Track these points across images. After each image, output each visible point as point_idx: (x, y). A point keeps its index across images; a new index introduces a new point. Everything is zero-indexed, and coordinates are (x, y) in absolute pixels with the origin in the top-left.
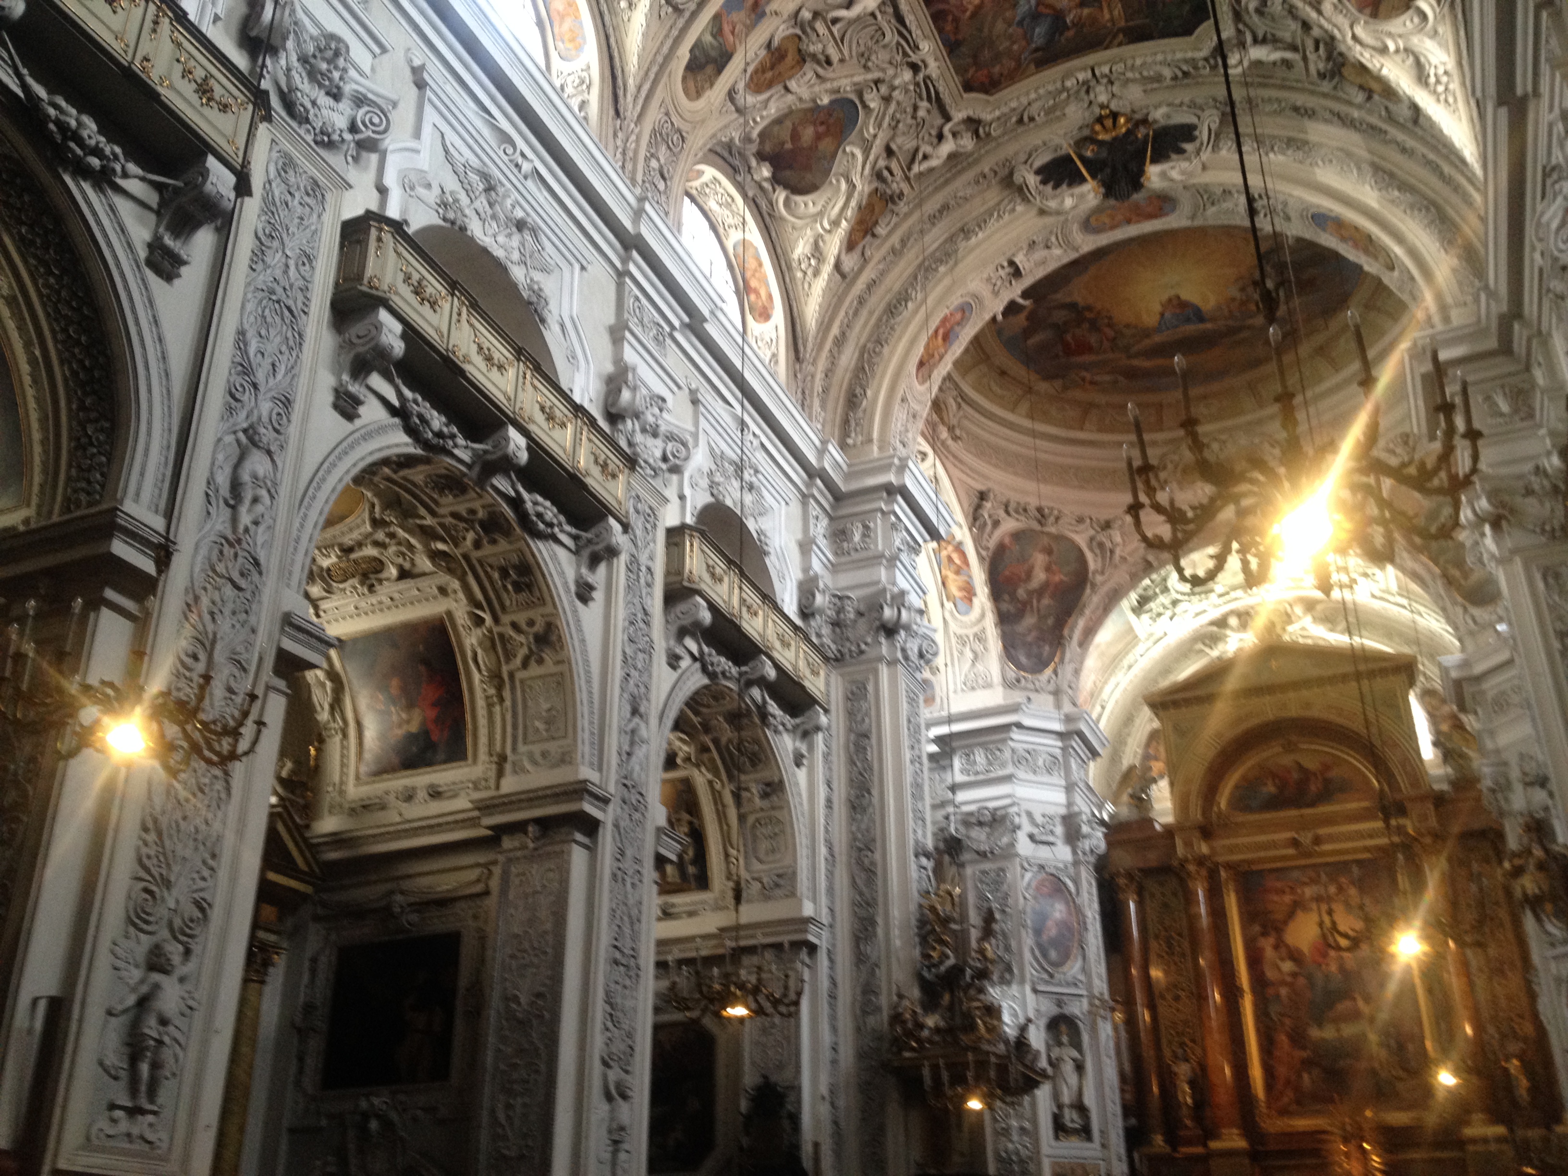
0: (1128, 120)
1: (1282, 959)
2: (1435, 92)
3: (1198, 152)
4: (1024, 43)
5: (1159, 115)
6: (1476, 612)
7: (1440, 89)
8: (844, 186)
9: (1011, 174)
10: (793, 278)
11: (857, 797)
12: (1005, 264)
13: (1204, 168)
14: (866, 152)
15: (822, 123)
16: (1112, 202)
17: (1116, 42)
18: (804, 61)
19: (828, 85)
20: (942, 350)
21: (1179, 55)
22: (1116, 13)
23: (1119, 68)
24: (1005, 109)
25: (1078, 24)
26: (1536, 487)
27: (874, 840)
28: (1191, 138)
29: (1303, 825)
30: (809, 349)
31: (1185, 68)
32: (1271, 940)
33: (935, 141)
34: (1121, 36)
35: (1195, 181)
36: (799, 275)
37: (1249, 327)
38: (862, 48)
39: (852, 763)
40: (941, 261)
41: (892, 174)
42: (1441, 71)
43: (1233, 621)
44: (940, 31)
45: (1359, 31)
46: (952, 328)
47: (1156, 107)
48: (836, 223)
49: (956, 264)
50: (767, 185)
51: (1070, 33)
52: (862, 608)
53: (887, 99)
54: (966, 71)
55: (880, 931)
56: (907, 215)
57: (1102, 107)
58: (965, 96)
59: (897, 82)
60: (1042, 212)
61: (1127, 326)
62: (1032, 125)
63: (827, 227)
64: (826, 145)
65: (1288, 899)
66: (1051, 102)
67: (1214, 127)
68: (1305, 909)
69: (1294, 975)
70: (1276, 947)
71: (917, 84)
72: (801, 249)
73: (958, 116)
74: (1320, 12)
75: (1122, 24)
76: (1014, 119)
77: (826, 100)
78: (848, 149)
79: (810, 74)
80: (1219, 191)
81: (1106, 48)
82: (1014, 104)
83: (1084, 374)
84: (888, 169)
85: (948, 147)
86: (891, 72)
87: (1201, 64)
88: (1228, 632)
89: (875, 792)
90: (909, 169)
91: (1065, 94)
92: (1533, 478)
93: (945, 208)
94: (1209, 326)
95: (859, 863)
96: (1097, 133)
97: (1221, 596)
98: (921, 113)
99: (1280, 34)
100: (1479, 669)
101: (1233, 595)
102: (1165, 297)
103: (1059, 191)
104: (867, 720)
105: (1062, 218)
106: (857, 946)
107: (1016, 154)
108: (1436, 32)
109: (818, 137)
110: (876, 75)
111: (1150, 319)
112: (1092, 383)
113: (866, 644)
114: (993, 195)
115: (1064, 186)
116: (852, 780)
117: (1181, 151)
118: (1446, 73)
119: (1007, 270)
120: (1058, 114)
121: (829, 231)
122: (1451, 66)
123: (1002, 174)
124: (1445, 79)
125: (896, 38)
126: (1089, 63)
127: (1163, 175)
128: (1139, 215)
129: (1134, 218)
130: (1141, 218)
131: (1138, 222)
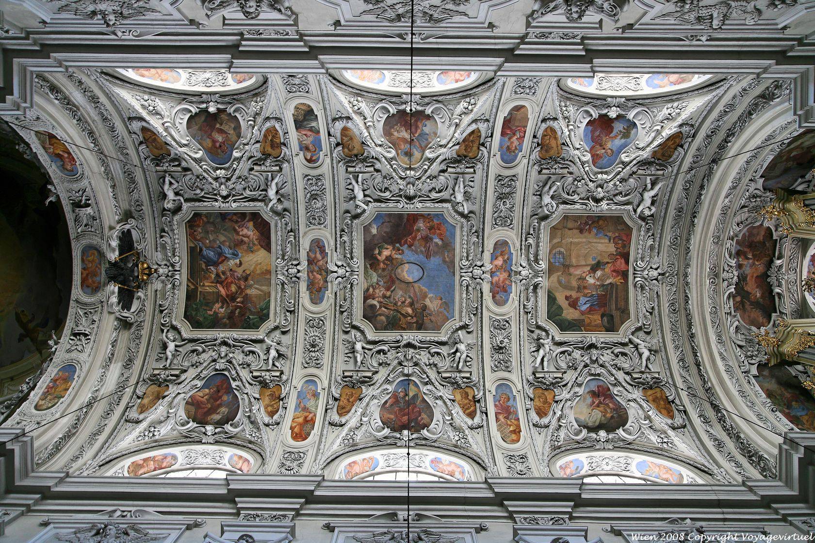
5: (141, 294)
8: (184, 142)
10: (145, 92)
12: (89, 202)
14: (195, 160)
15: (220, 146)
17: (190, 284)
19: (244, 159)
21: (174, 311)
22: (207, 288)
24: (175, 227)
25: (207, 271)
30: (104, 82)
31: (166, 312)
33: (176, 190)
34: (193, 287)
35: (105, 307)
36: (146, 97)
38: (249, 179)
41: (173, 166)
44: (235, 214)
45: (182, 396)
47: (145, 294)
48: (166, 129)
49: (103, 177)
50: (204, 106)
51: (204, 266)
53: (216, 179)
54: (206, 217)
56: (141, 163)
57: (156, 270)
58: (193, 212)
59: (223, 187)
60: (112, 228)
62: (158, 236)
63: (166, 124)
64: (209, 143)
66: (168, 248)
71: (215, 195)
72: (161, 105)
73: (185, 206)
74: (193, 379)
75: (200, 289)
76: (166, 229)
78: (201, 152)
79: (255, 154)
80: (95, 318)
81: (188, 278)
82: (175, 231)
84: (179, 165)
86: (231, 187)
90: (169, 175)
91: (170, 255)
93: (133, 181)
96: (142, 265)
98: (198, 191)
99: (180, 358)
103: (118, 239)
107: (145, 224)
108: (174, 430)
109: (214, 141)
110: (234, 179)
114: (125, 206)
115: (120, 242)
117: (120, 302)
118: (154, 435)
119: (83, 202)
120: (159, 249)
121: (163, 124)
122: (157, 437)
123: (136, 215)
124: (151, 435)
125: (245, 195)
126: (183, 271)
127: (113, 293)
128: (87, 275)
129: (85, 273)
130: (85, 275)
131: (82, 274)
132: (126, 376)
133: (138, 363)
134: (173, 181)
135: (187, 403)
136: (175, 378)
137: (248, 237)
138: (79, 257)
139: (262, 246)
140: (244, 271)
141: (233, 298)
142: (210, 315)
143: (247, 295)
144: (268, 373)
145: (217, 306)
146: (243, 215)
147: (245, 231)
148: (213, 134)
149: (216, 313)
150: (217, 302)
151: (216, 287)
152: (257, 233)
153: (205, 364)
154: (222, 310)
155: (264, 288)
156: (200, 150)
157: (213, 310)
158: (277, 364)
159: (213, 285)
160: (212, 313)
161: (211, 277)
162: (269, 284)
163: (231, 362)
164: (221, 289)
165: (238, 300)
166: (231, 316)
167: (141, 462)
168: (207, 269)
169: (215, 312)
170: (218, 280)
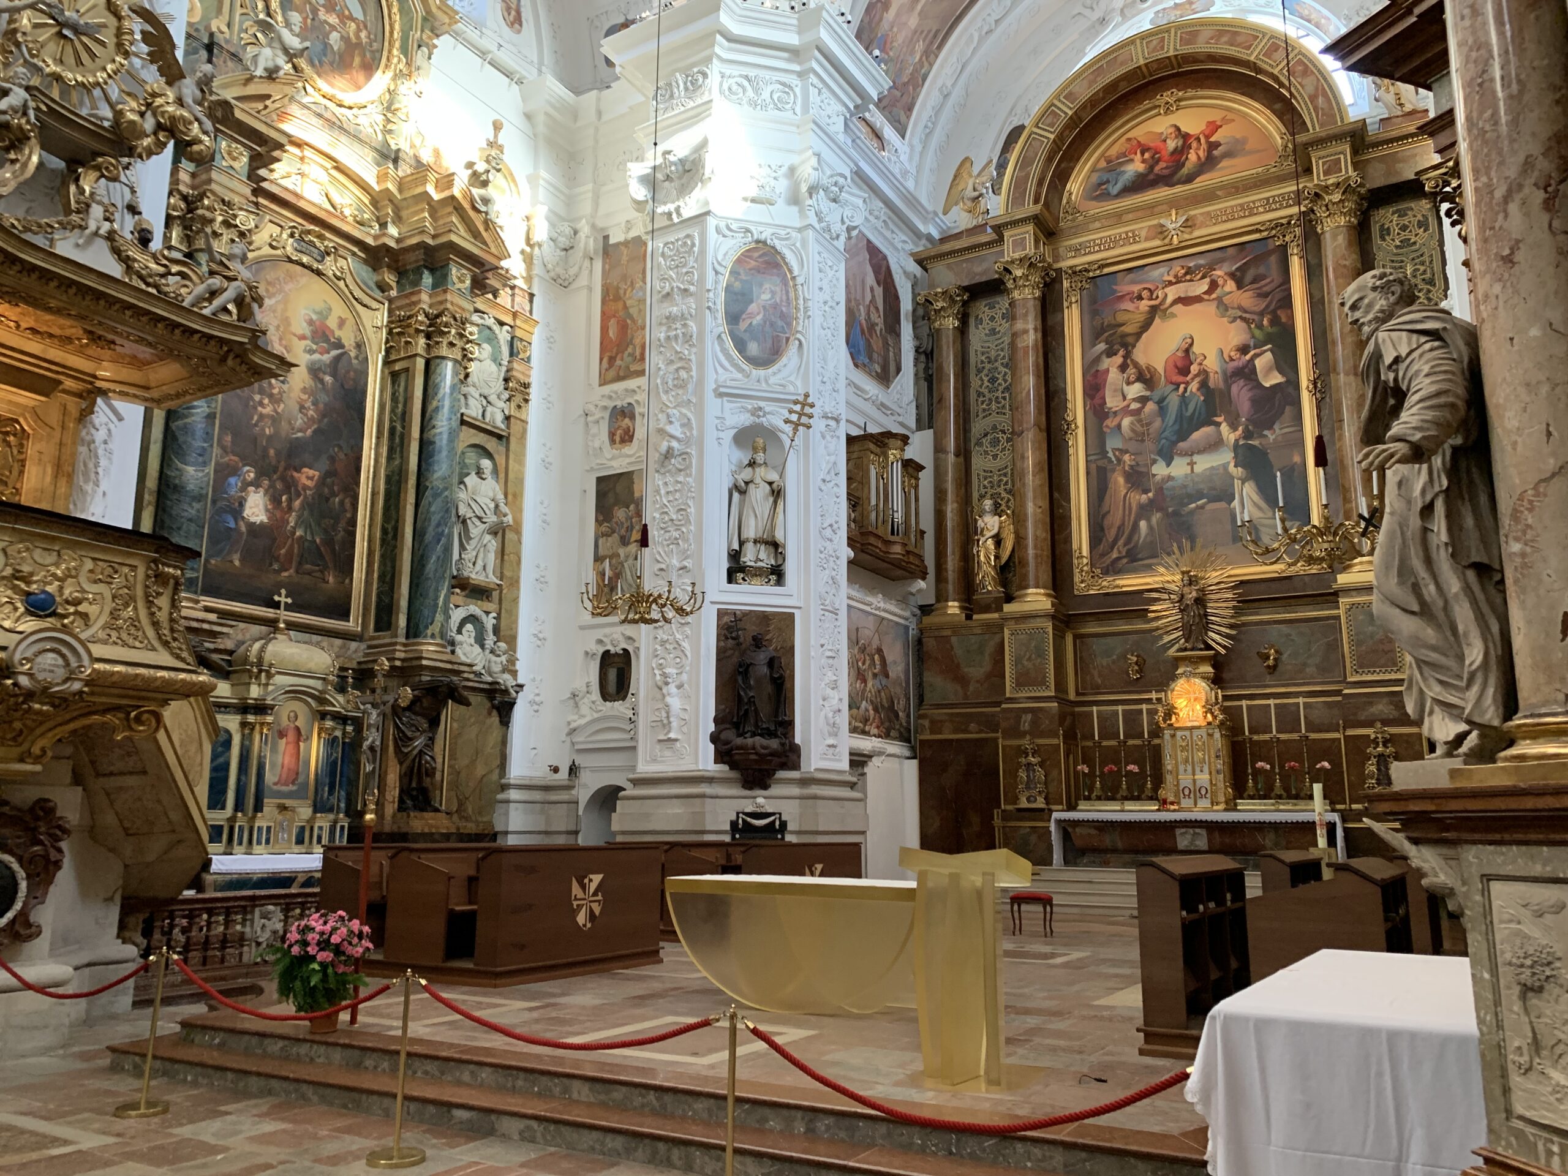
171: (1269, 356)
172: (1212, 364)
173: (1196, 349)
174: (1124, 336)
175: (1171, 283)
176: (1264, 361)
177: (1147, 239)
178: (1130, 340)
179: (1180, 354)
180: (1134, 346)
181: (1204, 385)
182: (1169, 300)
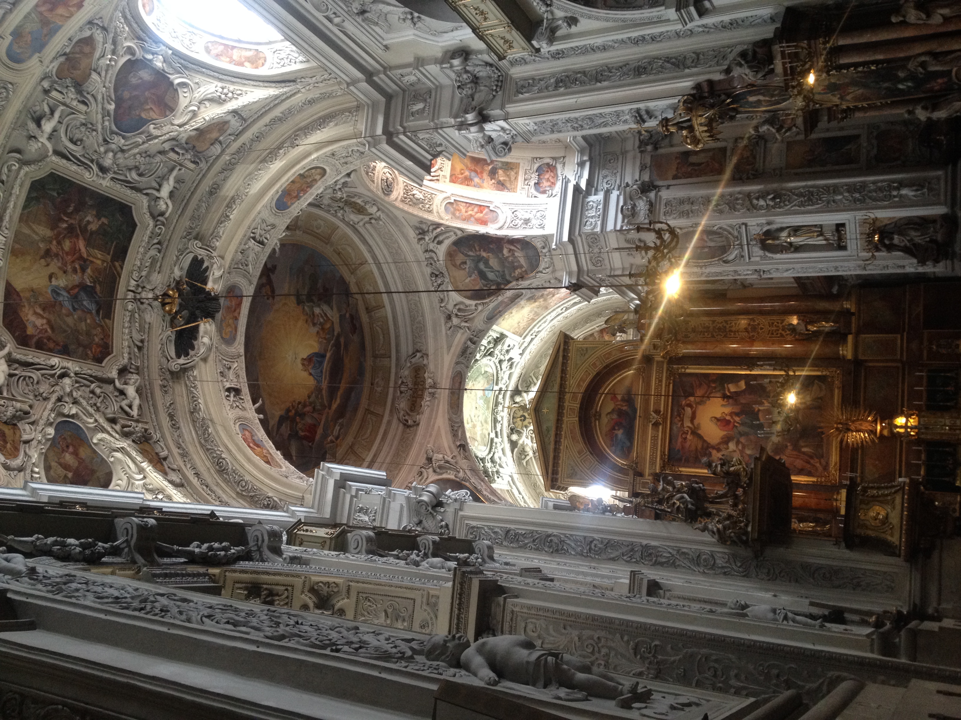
0: (173, 290)
1: (728, 448)
2: (231, 99)
3: (211, 257)
4: (88, 316)
5: (177, 273)
6: (542, 265)
7: (230, 95)
8: (118, 455)
9: (172, 373)
11: (550, 547)
12: (227, 393)
13: (222, 258)
14: (104, 430)
15: (68, 447)
16: (219, 316)
17: (119, 269)
18: (15, 425)
19: (42, 422)
20: (265, 451)
21: (146, 239)
22: (99, 256)
23: (135, 275)
24: (126, 350)
25: (95, 281)
26: (470, 92)
27: (585, 538)
28: (202, 261)
29: (646, 417)
31: (156, 241)
32: (714, 452)
33: (123, 397)
34: (117, 264)
35: (227, 266)
37: (339, 335)
38: (31, 393)
39: (524, 547)
40: (206, 430)
41: (130, 426)
42: (220, 90)
43: (514, 437)
44: (50, 350)
45: (177, 122)
46: (254, 440)
47: (173, 272)
48: (141, 470)
49: (212, 420)
51: (98, 288)
52: (416, 520)
53: (75, 402)
54: (87, 355)
55: (654, 543)
56: (163, 436)
57: (156, 298)
58: (103, 365)
59: (68, 390)
60: (205, 360)
61: (309, 397)
62: (146, 344)
63: (141, 476)
64: (83, 453)
65: (689, 437)
66: (137, 324)
67: (200, 244)
68: (698, 427)
69: (738, 443)
70: (719, 450)
71: (77, 381)
73: (114, 374)
74: (157, 137)
75: (109, 258)
76: (136, 350)
77: (51, 431)
78: (95, 441)
79: (27, 427)
80: (240, 256)
81: (120, 277)
82: (126, 344)
83: (329, 438)
84: (123, 426)
85: (131, 391)
86: (57, 388)
87: (157, 230)
88: (521, 442)
89: (550, 531)
91: (137, 315)
92: (464, 92)
93: (171, 417)
94: (328, 355)
95: (599, 552)
96: (171, 310)
97: (497, 436)
98: (98, 391)
99: (160, 173)
100: (575, 268)
101: (498, 429)
102: (300, 366)
103: (196, 347)
104: (496, 530)
105: (214, 349)
106: (662, 564)
107: (159, 361)
108: (197, 83)
109: (76, 454)
110: (54, 398)
111: (311, 382)
112: (337, 438)
113: (442, 520)
114: (180, 389)
115: (195, 343)
116: (537, 549)
117: (207, 268)
118: (223, 88)
119: (232, 395)
120: (147, 326)
121: (145, 477)
122: (220, 84)
123: (168, 376)
124: (225, 91)
125: (38, 373)
126: (124, 289)
127: (215, 281)
128: (235, 310)
129: (236, 314)
130: (238, 311)
131: (239, 313)
132: (222, 176)
133: (205, 187)
134: (127, 409)
135: (172, 110)
136: (177, 149)
137: (35, 313)
138: (239, 333)
139: (18, 294)
140: (48, 265)
141: (71, 230)
142: (105, 217)
143: (52, 229)
144: (68, 101)
145: (93, 227)
146: (40, 346)
147: (39, 322)
148: (76, 464)
149: (98, 217)
150: (92, 233)
151: (89, 255)
152: (22, 315)
153: (136, 151)
154: (89, 218)
155: (26, 231)
156: (95, 444)
157: (100, 223)
158: (47, 109)
159: (91, 259)
160: (104, 220)
161: (93, 271)
162: (17, 234)
163: (105, 140)
164: (83, 250)
165: (65, 225)
166: (80, 207)
167: (247, 64)
168: (94, 282)
169: (99, 219)
170: (84, 264)
171: (730, 386)
172: (727, 410)
173: (718, 416)
174: (702, 448)
175: (682, 424)
176: (733, 388)
177: (658, 431)
178: (705, 445)
179: (719, 423)
180: (709, 444)
181: (737, 414)
182: (690, 425)
